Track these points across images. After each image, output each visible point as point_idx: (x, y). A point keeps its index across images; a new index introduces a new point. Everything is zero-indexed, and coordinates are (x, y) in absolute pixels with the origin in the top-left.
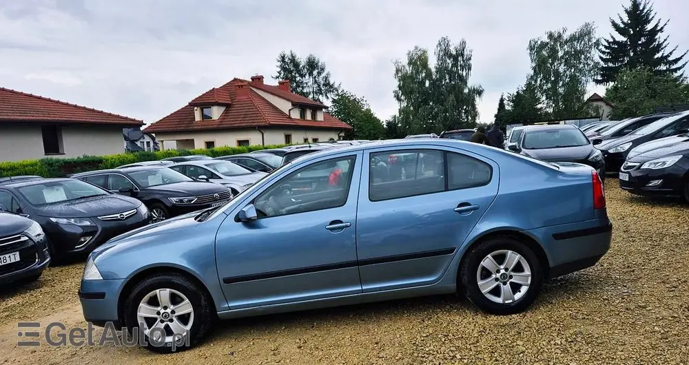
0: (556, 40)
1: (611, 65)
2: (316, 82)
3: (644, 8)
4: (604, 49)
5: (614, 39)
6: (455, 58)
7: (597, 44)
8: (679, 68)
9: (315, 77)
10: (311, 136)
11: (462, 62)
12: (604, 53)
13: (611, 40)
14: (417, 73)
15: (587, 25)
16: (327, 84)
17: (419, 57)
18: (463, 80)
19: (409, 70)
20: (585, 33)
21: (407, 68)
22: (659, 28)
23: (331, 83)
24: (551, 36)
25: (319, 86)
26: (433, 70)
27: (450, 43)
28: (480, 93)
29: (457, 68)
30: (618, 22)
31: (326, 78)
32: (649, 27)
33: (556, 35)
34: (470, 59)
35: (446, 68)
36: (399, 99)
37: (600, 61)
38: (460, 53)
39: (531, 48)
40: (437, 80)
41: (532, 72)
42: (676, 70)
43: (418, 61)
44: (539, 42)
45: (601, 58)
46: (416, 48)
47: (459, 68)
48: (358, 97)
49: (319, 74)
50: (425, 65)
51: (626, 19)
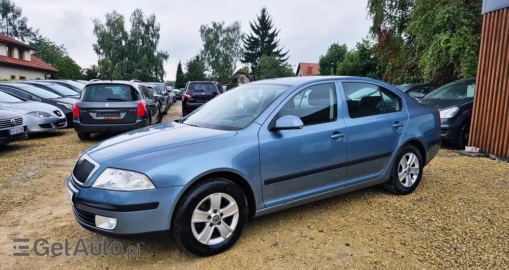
0: (218, 29)
1: (250, 52)
2: (10, 24)
3: (268, 19)
4: (246, 41)
5: (252, 35)
6: (147, 27)
7: (243, 37)
8: (285, 60)
9: (10, 20)
10: (18, 74)
11: (152, 31)
12: (246, 43)
13: (250, 36)
14: (115, 33)
15: (237, 23)
16: (23, 28)
17: (117, 21)
18: (154, 46)
19: (107, 29)
20: (235, 28)
21: (106, 28)
22: (275, 34)
23: (28, 27)
24: (214, 25)
25: (14, 28)
26: (129, 33)
27: (143, 15)
28: (166, 57)
29: (148, 35)
30: (254, 25)
31: (23, 22)
32: (270, 32)
33: (218, 25)
34: (158, 30)
35: (140, 33)
36: (98, 52)
37: (244, 48)
38: (151, 24)
39: (202, 31)
40: (132, 41)
41: (203, 48)
42: (283, 61)
43: (116, 24)
44: (207, 28)
45: (244, 46)
46: (115, 12)
47: (150, 35)
48: (58, 44)
49: (15, 17)
50: (121, 27)
51: (258, 23)
